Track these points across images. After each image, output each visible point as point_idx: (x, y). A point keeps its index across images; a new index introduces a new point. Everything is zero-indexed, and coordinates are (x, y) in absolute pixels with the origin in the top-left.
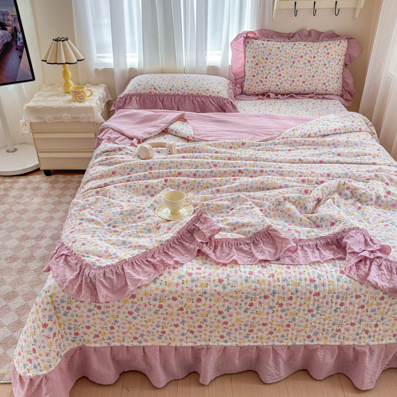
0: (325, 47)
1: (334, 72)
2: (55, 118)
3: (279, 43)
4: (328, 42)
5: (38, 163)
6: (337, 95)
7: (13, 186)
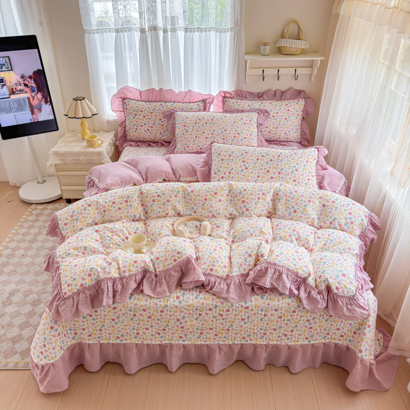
0: (286, 105)
1: (293, 124)
2: (74, 160)
3: (250, 102)
4: (289, 101)
5: (61, 193)
6: (297, 142)
7: (43, 212)
